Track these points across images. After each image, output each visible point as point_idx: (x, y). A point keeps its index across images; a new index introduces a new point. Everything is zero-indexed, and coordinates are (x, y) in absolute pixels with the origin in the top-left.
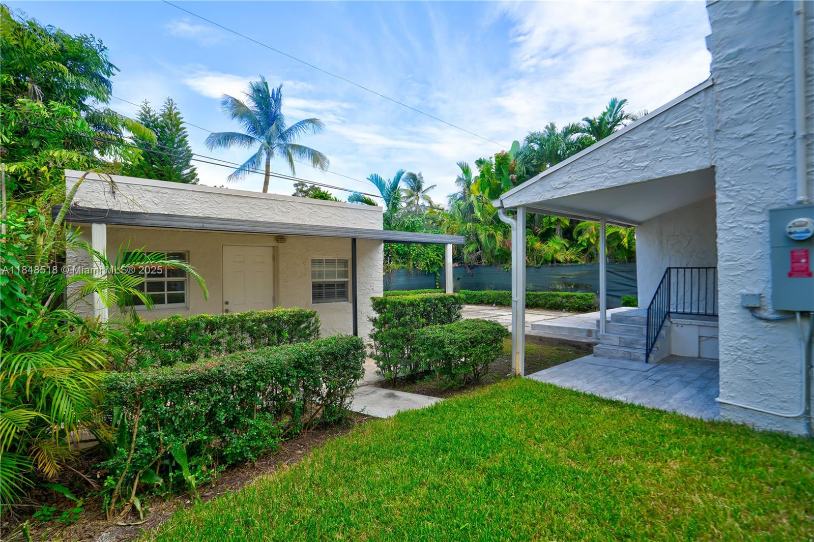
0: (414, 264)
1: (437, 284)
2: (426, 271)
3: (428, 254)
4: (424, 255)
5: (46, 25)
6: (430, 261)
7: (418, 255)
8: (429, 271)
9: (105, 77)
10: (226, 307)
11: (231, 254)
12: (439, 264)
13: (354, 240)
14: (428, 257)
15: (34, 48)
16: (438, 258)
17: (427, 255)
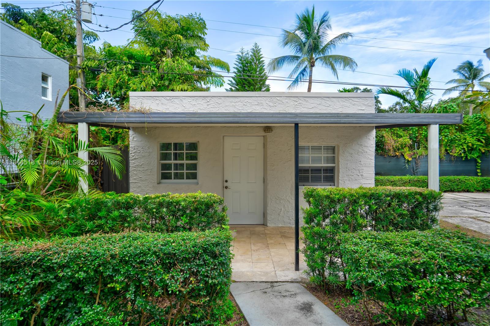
0: (446, 150)
1: (478, 171)
2: (462, 157)
3: (465, 139)
4: (460, 140)
5: (175, 15)
6: (468, 147)
7: (452, 140)
8: (466, 157)
9: (202, 36)
10: (226, 184)
11: (229, 143)
12: (480, 150)
13: (297, 125)
14: (465, 143)
15: (168, 30)
16: (479, 143)
17: (463, 141)
